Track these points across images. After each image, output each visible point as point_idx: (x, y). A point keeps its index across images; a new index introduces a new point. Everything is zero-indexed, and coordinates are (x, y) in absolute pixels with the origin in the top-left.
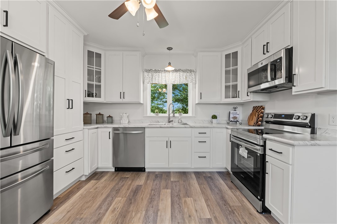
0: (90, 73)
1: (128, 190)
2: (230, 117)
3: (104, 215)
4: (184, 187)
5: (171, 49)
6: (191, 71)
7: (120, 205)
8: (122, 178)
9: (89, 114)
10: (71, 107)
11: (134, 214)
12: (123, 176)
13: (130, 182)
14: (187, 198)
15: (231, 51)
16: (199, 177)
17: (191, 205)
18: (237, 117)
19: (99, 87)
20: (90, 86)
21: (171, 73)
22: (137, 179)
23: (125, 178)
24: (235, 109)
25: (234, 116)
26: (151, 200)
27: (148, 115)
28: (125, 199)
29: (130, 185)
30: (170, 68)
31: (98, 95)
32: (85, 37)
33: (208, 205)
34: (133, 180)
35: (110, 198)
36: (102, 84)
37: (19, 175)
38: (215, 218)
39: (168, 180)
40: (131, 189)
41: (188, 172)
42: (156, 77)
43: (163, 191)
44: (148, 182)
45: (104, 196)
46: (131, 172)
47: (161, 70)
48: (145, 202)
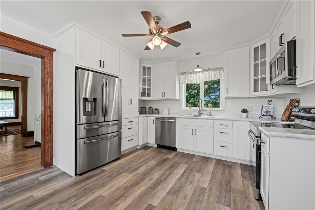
0: (144, 81)
1: (160, 158)
2: (263, 111)
3: (142, 166)
4: (200, 166)
5: (199, 54)
6: (219, 69)
7: (152, 165)
8: (160, 152)
9: (144, 107)
10: (131, 103)
11: (157, 171)
12: (161, 151)
13: (163, 155)
14: (197, 173)
15: (259, 44)
16: (219, 164)
17: (197, 177)
18: (270, 112)
19: (149, 89)
20: (144, 89)
21: (201, 73)
22: (169, 154)
23: (162, 152)
24: (269, 102)
25: (267, 110)
26: (171, 167)
27: (183, 108)
28: (156, 162)
29: (163, 156)
30: (198, 70)
31: (149, 95)
32: (140, 60)
33: (211, 181)
34: (166, 154)
35: (148, 160)
36: (151, 87)
37: (109, 135)
38: (211, 189)
39: (191, 159)
40: (162, 158)
41: (211, 158)
42: (189, 78)
43: (182, 165)
44: (176, 157)
45: (145, 158)
46: (167, 150)
47: (193, 72)
48: (167, 167)
